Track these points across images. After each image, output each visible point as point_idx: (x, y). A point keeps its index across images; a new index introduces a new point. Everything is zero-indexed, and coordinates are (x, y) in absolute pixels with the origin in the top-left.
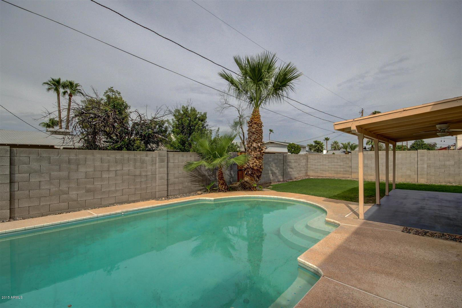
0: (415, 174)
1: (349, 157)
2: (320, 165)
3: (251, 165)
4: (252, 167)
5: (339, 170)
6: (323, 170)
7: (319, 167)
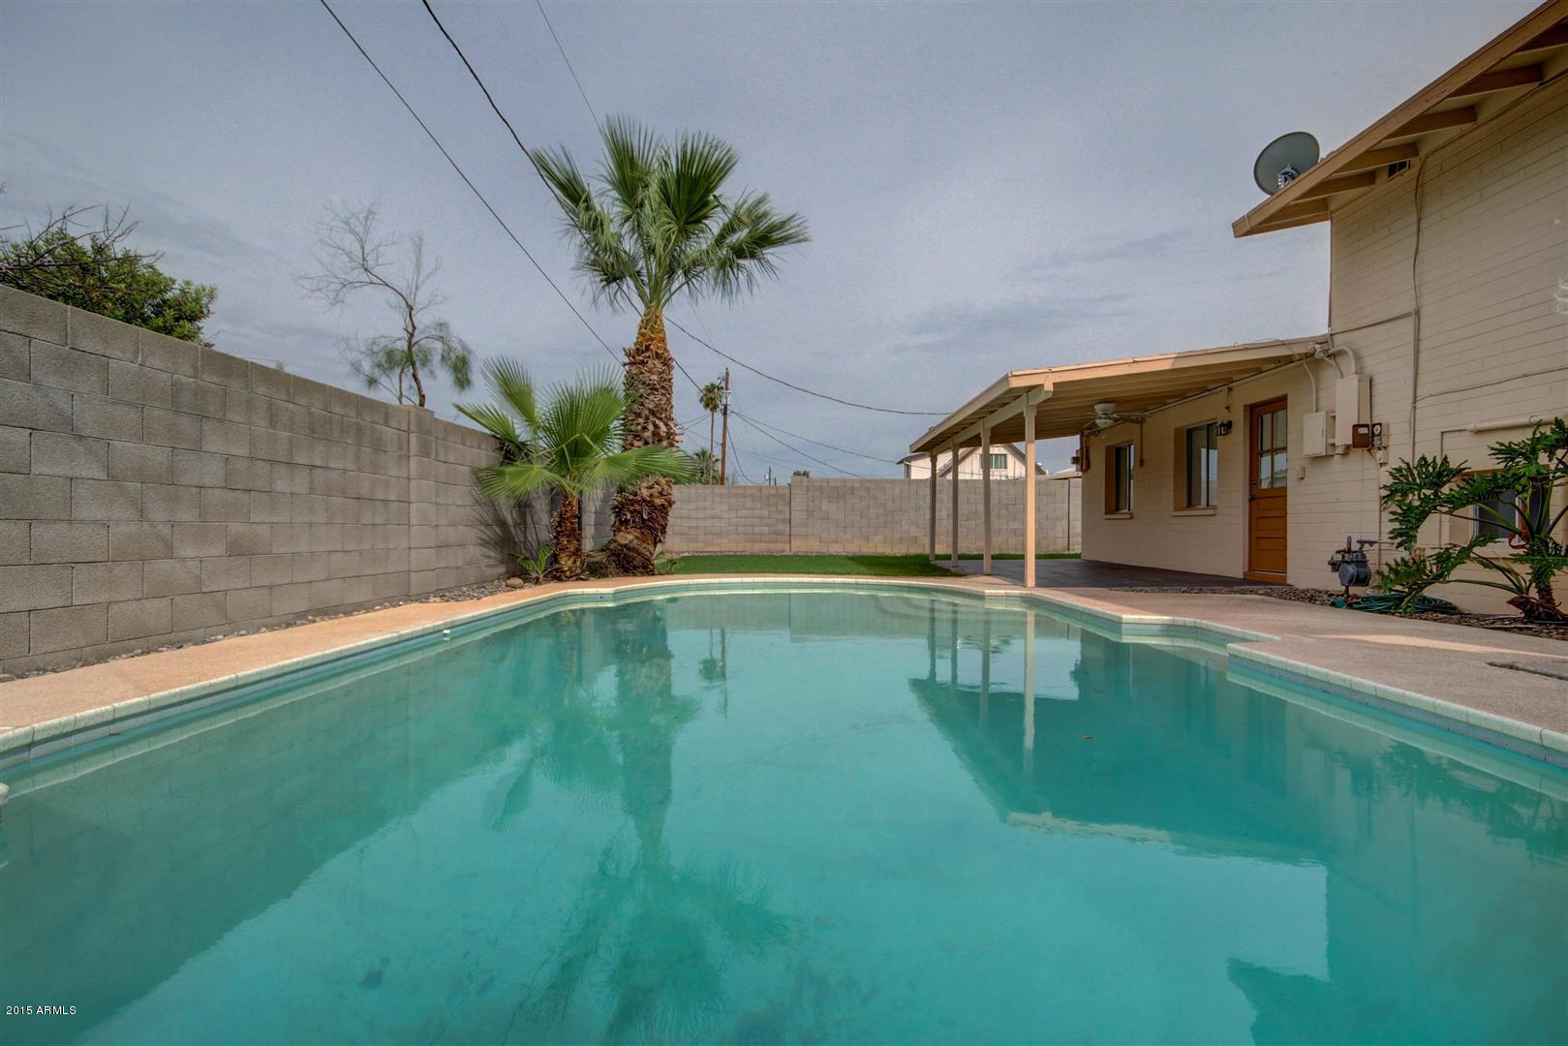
0: (925, 535)
1: (785, 494)
2: (705, 518)
3: (645, 493)
4: (648, 499)
5: (757, 529)
6: (713, 534)
7: (701, 524)
